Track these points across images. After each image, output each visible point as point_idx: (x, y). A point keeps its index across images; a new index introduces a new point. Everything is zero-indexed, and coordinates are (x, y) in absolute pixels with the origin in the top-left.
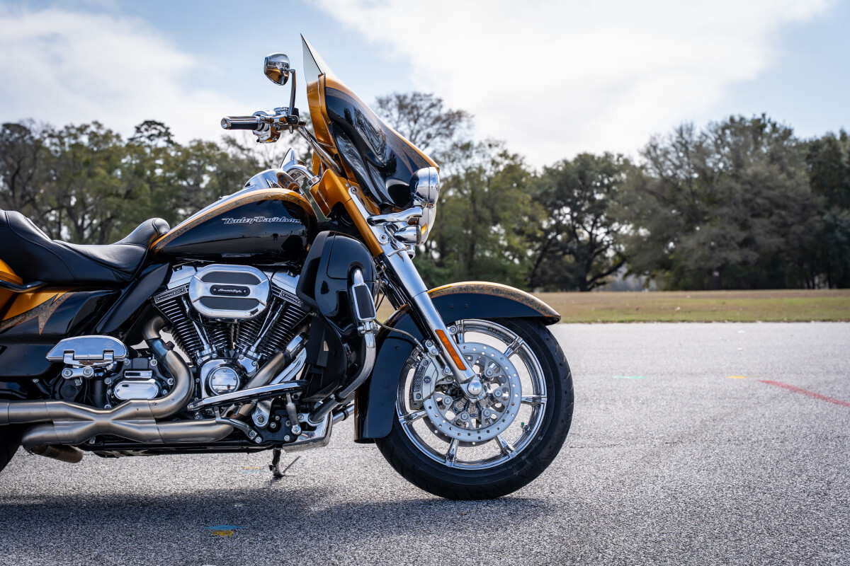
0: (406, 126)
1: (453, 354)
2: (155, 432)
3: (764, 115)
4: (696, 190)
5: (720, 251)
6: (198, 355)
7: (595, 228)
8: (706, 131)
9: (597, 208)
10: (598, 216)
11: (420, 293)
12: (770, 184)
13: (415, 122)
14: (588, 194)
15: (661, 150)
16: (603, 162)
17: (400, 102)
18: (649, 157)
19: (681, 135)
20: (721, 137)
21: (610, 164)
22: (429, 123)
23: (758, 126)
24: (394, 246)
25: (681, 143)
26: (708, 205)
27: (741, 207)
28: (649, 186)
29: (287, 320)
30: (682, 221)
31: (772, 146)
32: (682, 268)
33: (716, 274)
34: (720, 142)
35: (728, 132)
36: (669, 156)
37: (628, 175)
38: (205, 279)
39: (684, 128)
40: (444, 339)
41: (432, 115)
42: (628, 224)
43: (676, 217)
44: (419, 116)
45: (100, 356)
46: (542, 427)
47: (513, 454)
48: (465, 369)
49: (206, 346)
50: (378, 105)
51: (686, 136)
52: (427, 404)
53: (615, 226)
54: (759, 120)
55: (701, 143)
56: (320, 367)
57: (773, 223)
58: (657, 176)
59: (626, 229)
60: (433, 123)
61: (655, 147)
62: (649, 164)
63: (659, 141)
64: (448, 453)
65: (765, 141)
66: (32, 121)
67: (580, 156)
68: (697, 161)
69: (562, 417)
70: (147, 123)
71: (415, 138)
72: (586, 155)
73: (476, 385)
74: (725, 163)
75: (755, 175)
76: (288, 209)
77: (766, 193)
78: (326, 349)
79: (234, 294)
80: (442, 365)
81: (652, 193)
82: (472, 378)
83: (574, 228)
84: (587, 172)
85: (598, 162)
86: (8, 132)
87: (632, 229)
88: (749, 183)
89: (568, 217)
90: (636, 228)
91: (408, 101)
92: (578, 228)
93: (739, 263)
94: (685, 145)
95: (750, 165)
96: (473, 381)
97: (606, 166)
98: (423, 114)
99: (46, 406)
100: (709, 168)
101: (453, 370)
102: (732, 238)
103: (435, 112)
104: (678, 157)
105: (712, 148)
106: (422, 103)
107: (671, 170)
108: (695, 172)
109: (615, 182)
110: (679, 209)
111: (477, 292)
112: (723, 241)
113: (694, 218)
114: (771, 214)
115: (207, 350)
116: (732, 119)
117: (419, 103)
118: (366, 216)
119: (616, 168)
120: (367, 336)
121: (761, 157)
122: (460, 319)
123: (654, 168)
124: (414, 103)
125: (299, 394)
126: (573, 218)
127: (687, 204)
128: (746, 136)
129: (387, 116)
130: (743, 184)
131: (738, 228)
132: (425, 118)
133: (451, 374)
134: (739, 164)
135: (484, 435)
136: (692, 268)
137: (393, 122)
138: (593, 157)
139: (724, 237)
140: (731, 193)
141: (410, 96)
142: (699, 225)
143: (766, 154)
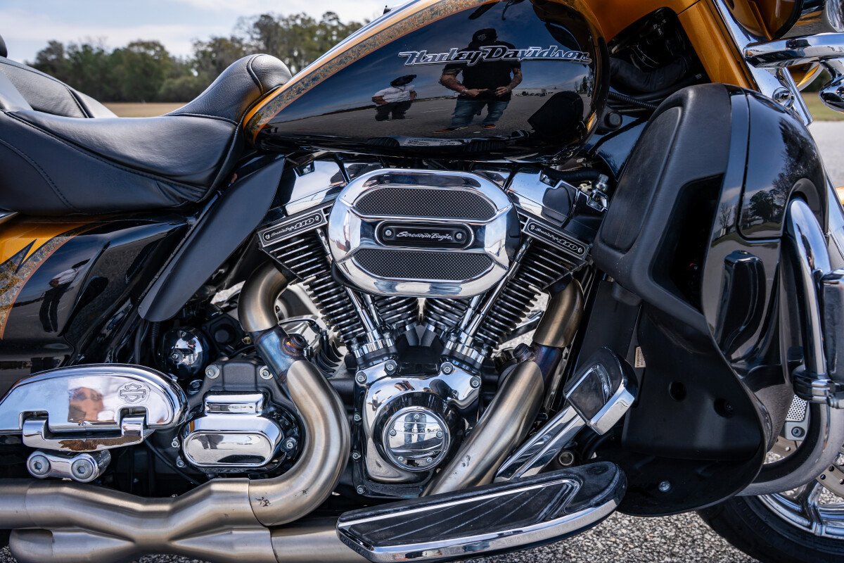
49: (372, 335)
115: (374, 343)
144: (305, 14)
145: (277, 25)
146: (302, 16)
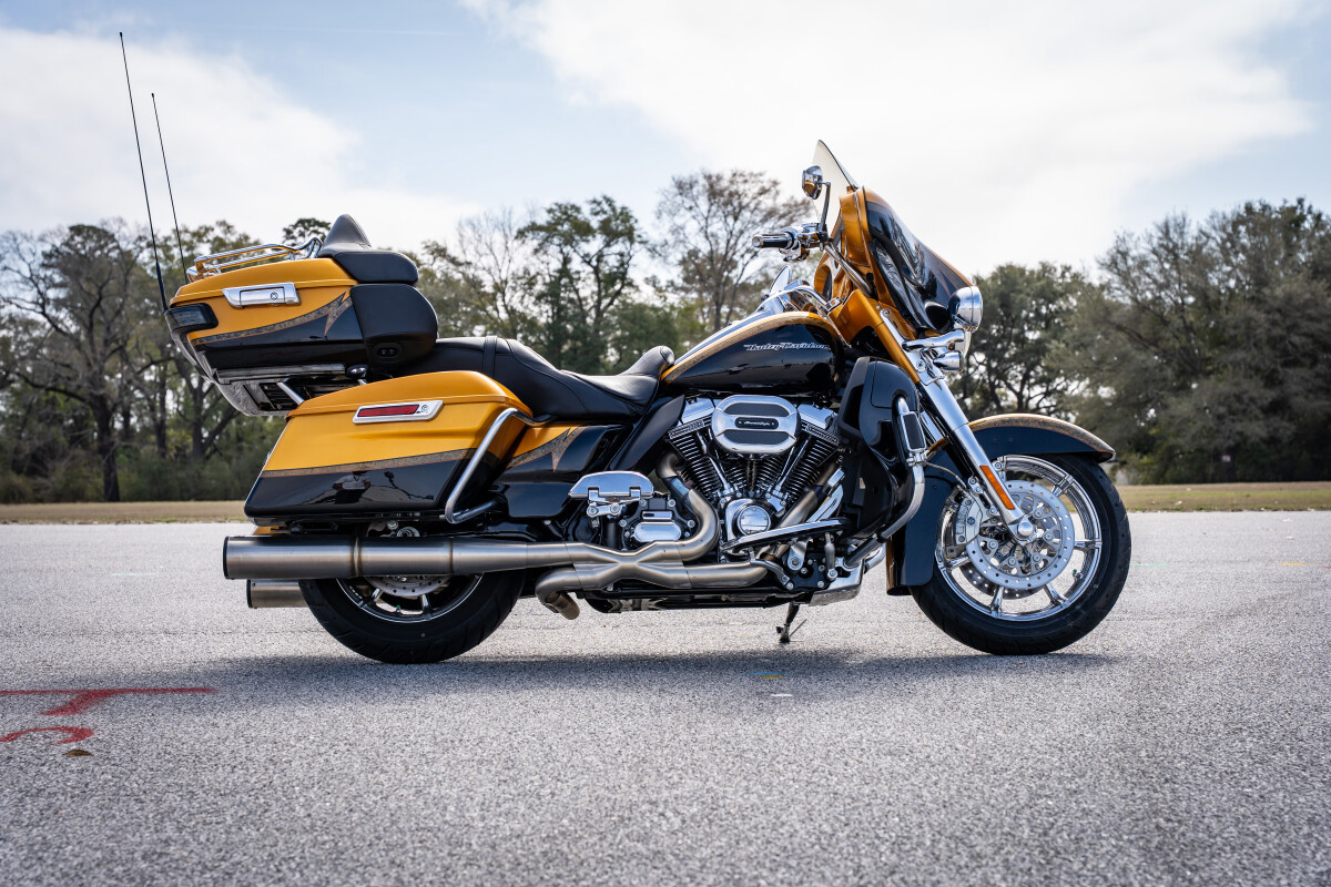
0: (721, 224)
1: (1000, 492)
2: (685, 576)
3: (1300, 201)
4: (1192, 323)
5: (1233, 421)
6: (719, 495)
7: (1026, 386)
8: (1207, 229)
9: (1031, 355)
10: (1031, 367)
11: (961, 426)
12: (1311, 312)
13: (736, 219)
14: (1015, 331)
15: (1133, 259)
16: (1039, 279)
17: (711, 186)
18: (1115, 270)
19: (1167, 234)
20: (1232, 238)
21: (1050, 283)
22: (758, 219)
23: (1292, 219)
24: (930, 374)
25: (1166, 248)
26: (1211, 349)
27: (1267, 350)
28: (1115, 317)
29: (813, 457)
30: (1169, 373)
31: (1315, 251)
32: (1171, 448)
33: (1227, 458)
34: (1230, 244)
35: (1242, 229)
36: (1148, 270)
37: (1079, 300)
38: (729, 411)
39: (1172, 224)
40: (990, 476)
41: (762, 206)
42: (1081, 379)
43: (1160, 367)
44: (742, 208)
45: (627, 493)
46: (1098, 574)
47: (1067, 603)
48: (1014, 509)
49: (726, 486)
50: (676, 190)
51: (1174, 236)
52: (970, 548)
53: (1059, 383)
54: (1293, 209)
55: (1200, 248)
56: (856, 507)
57: (1318, 375)
58: (1127, 301)
59: (1077, 388)
60: (764, 220)
61: (1124, 255)
62: (1116, 282)
63: (1131, 245)
64: (992, 604)
65: (1303, 242)
66: (121, 221)
67: (1001, 269)
68: (1192, 275)
69: (1119, 563)
70: (302, 222)
71: (736, 244)
72: (1010, 267)
73: (1025, 524)
74: (1239, 280)
75: (1289, 298)
76: (813, 333)
77: (1305, 325)
78: (863, 486)
79: (762, 427)
80: (987, 505)
81: (1119, 328)
82: (1021, 518)
83: (993, 386)
84: (1012, 295)
85: (1031, 278)
86: (78, 239)
87: (1088, 386)
88: (1279, 311)
89: (982, 369)
90: (1094, 386)
91: (724, 183)
92: (999, 386)
93: (1263, 441)
94: (1172, 251)
95: (1279, 282)
96: (1022, 521)
97: (1044, 286)
98: (748, 205)
99: (567, 548)
100: (1214, 288)
101: (999, 510)
102: (1252, 400)
103: (767, 202)
104: (1162, 271)
105: (1217, 254)
106: (747, 186)
107: (1151, 291)
108: (1189, 294)
109: (1058, 312)
110: (1164, 353)
111: (1021, 425)
112: (1236, 406)
113: (1190, 368)
114: (1315, 362)
115: (728, 490)
116: (1249, 208)
117: (741, 188)
118: (900, 341)
119: (1060, 288)
120: (915, 469)
121: (1297, 269)
122: (1003, 455)
123: (1124, 288)
124: (733, 188)
125: (840, 533)
126: (990, 370)
127: (1177, 346)
128: (1272, 236)
129: (691, 208)
130: (1268, 312)
131: (1262, 383)
132: (752, 212)
133: (998, 514)
134: (1261, 280)
135: (1035, 583)
136: (1187, 448)
137: (700, 218)
138: (1022, 271)
139: (1238, 398)
140: (1248, 327)
141: (727, 176)
142: (1197, 380)
143: (1304, 264)
144: (229, 228)
145: (127, 260)
146: (218, 232)
